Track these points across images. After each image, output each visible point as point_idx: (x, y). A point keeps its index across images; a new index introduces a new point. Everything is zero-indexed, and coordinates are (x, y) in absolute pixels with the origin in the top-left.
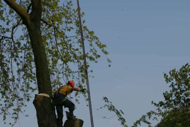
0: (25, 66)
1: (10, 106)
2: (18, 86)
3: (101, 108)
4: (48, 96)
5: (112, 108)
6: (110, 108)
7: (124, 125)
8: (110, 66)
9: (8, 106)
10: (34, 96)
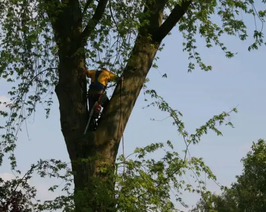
3: (148, 106)
5: (164, 106)
6: (161, 106)
7: (183, 131)
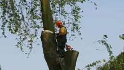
0: (32, 10)
1: (24, 39)
2: (28, 24)
4: (52, 32)
8: (96, 8)
9: (22, 39)
10: (41, 32)
